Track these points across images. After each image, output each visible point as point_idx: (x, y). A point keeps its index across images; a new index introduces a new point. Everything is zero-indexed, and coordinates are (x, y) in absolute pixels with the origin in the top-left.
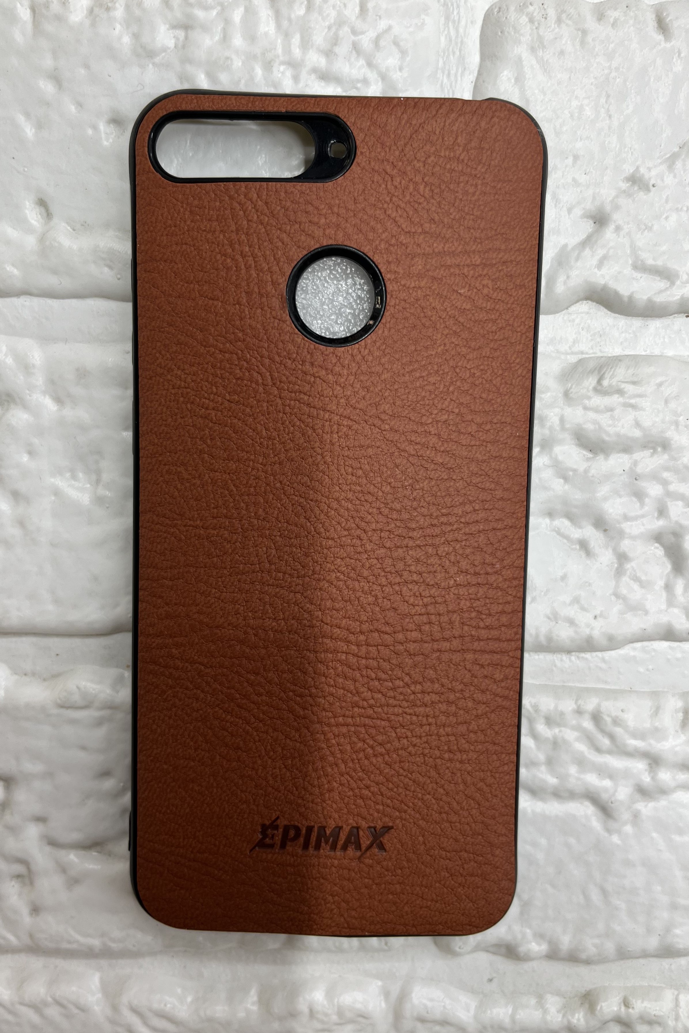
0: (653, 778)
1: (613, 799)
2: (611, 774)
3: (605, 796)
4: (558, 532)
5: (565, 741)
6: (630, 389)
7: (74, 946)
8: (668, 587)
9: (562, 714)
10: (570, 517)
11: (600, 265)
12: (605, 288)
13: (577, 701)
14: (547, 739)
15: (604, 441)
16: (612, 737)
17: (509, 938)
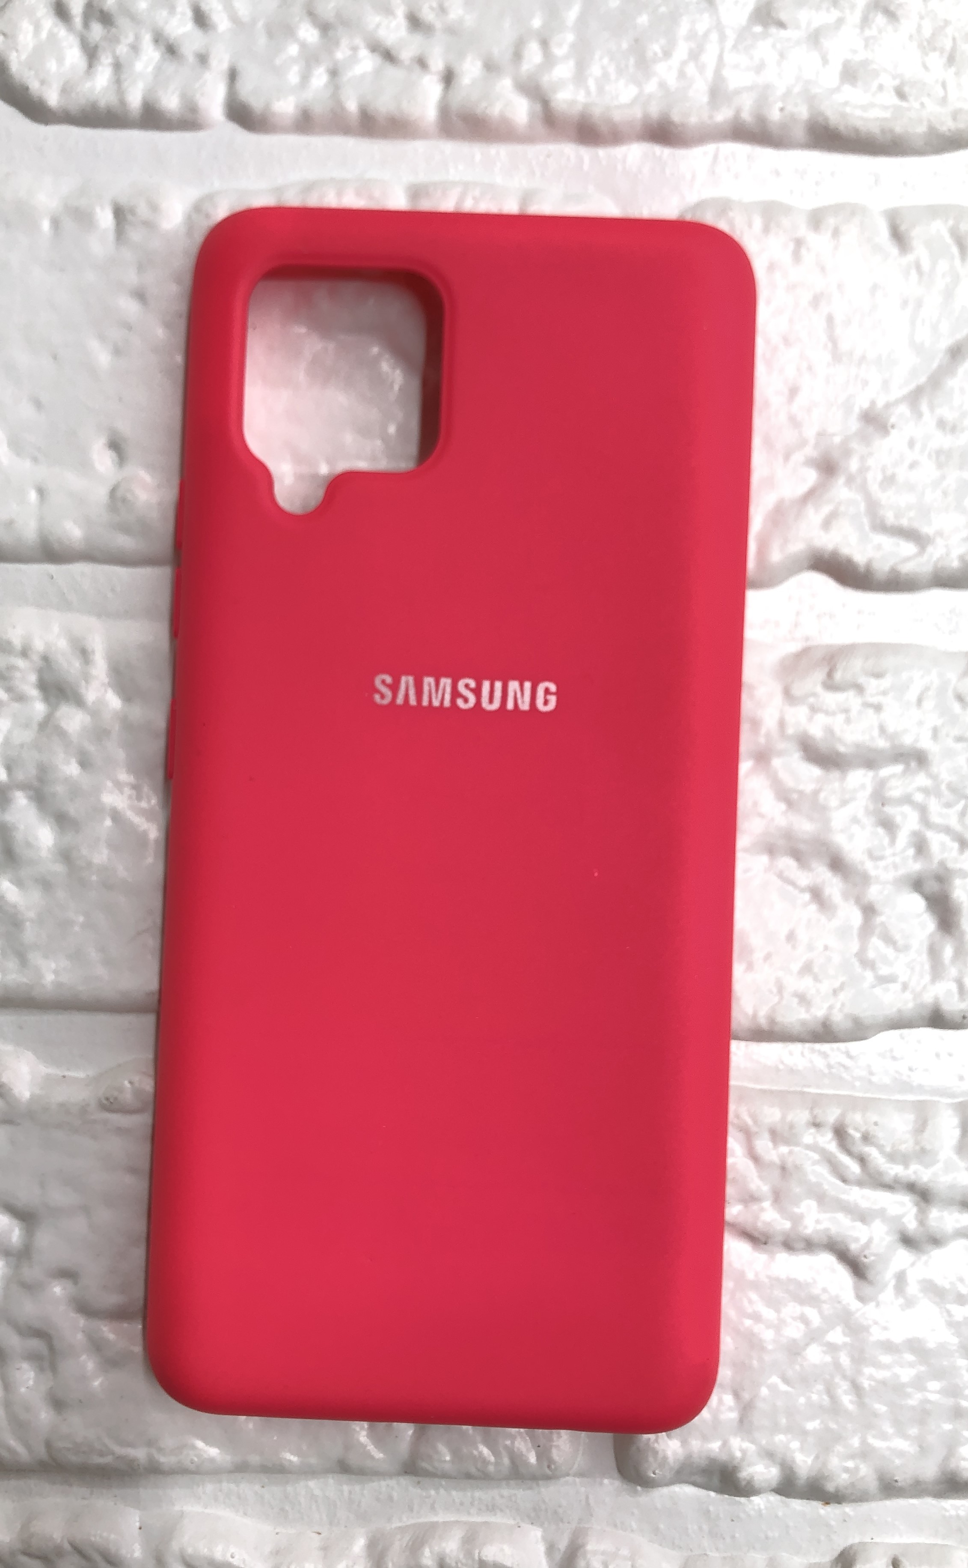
0: (922, 1222)
1: (866, 1252)
2: (864, 1217)
3: (854, 1247)
4: (780, 875)
5: (798, 1168)
6: (872, 685)
7: (108, 1460)
8: (934, 952)
9: (792, 1127)
10: (797, 855)
11: (827, 524)
12: (835, 555)
13: (812, 1109)
14: (771, 1164)
15: (838, 754)
16: (862, 1160)
17: (724, 1457)
